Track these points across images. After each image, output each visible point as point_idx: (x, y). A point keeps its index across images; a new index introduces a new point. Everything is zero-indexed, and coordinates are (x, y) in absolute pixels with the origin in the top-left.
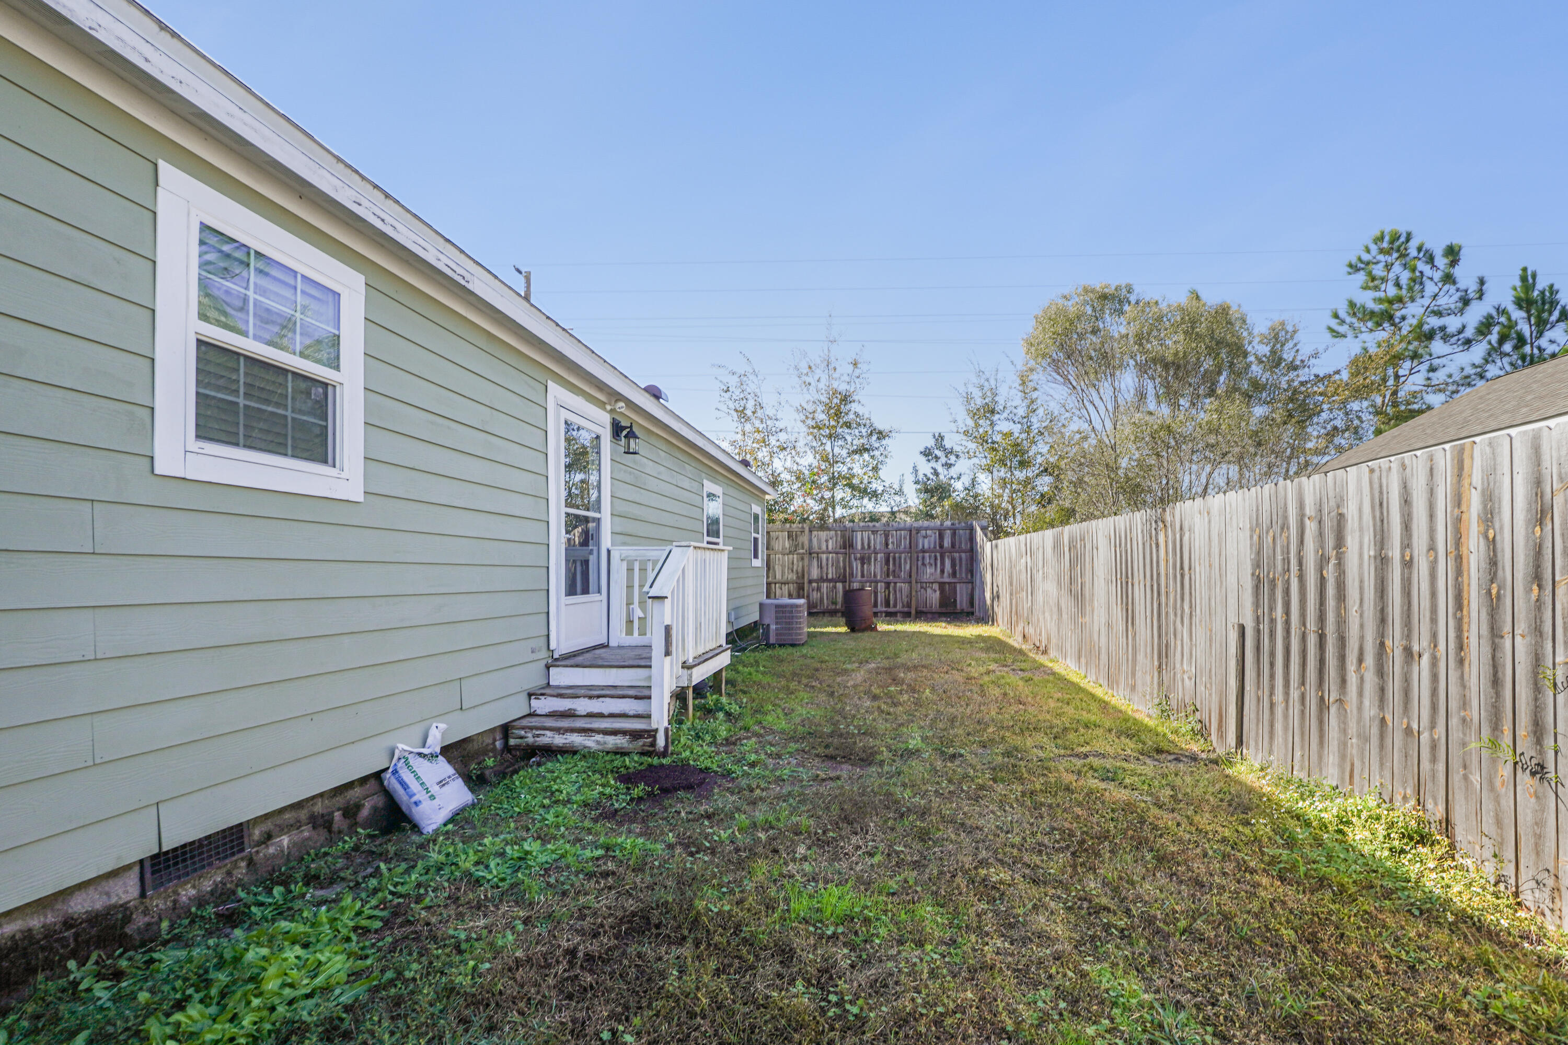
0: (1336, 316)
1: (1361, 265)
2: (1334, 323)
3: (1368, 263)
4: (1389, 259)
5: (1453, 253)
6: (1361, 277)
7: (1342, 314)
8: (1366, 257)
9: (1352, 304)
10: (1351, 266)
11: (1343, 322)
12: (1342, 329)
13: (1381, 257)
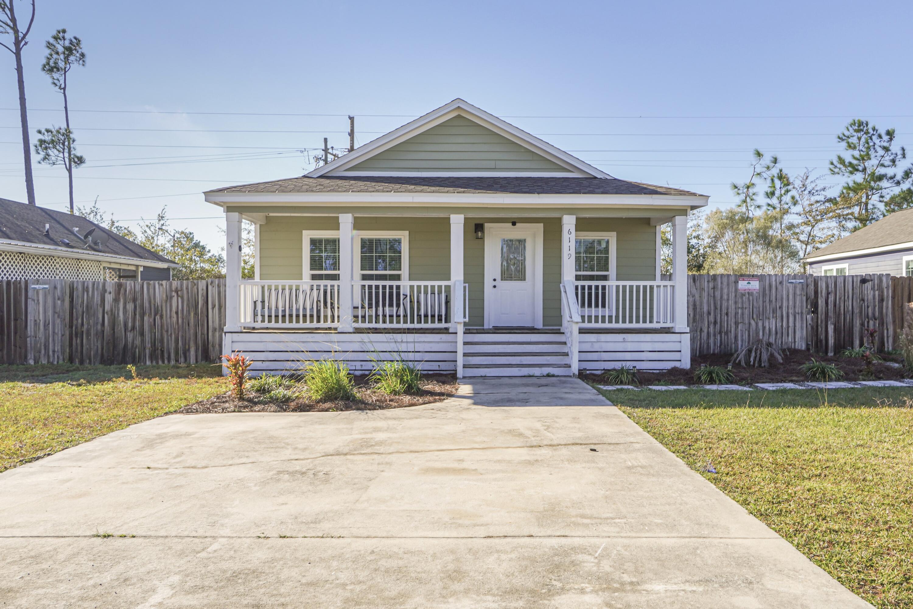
0: (832, 163)
1: (844, 138)
2: (831, 167)
3: (848, 137)
4: (859, 135)
5: (890, 134)
6: (844, 144)
7: (835, 163)
8: (847, 133)
9: (840, 158)
10: (839, 138)
11: (836, 167)
12: (836, 170)
13: (855, 134)
